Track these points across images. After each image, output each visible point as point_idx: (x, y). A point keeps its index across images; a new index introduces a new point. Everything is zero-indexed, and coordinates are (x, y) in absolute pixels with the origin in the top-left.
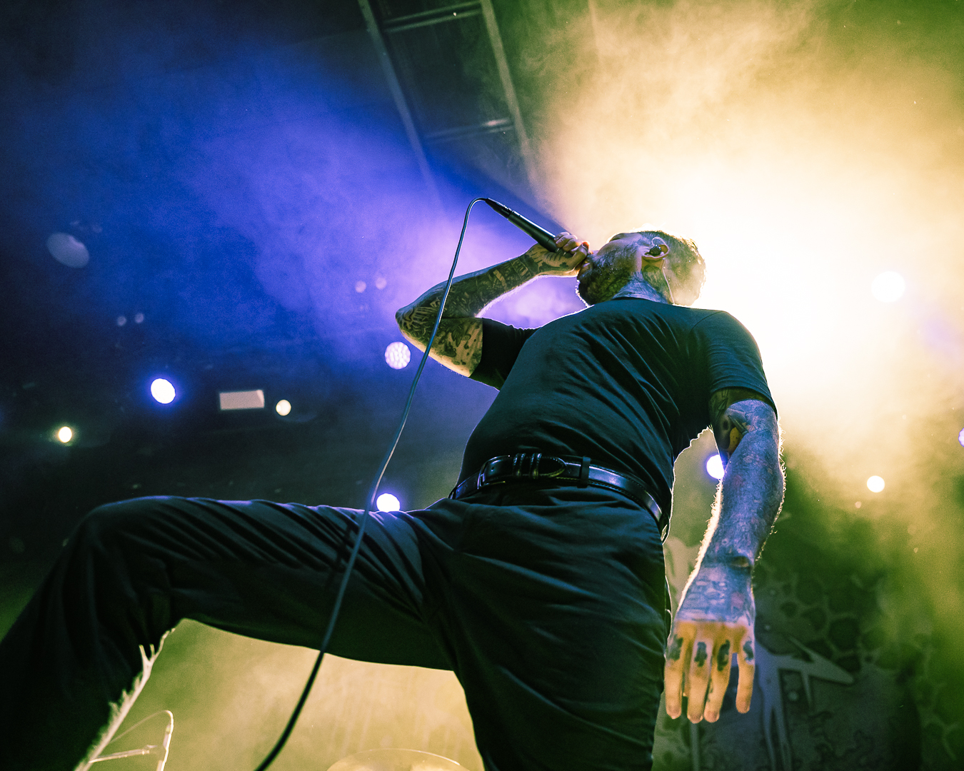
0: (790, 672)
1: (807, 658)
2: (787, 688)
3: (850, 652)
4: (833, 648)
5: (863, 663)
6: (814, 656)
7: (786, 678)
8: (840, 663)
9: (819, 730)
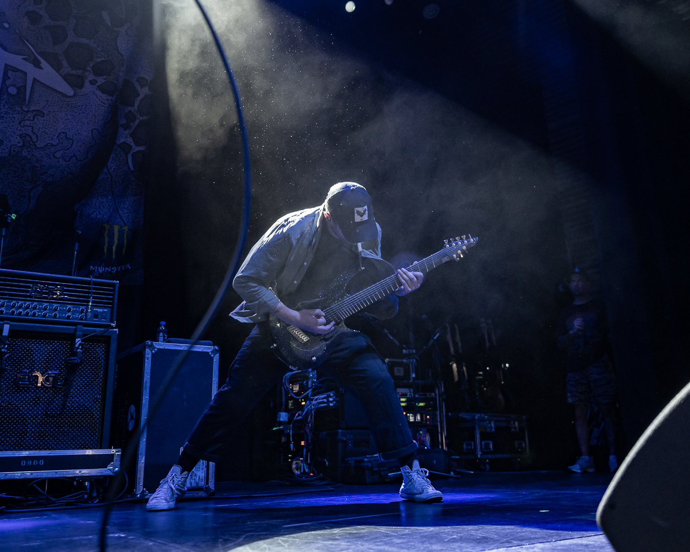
0: (16, 70)
1: (37, 64)
2: (8, 82)
3: (79, 72)
4: (65, 63)
5: (87, 84)
6: (44, 63)
7: (10, 73)
8: (66, 78)
9: (28, 123)
